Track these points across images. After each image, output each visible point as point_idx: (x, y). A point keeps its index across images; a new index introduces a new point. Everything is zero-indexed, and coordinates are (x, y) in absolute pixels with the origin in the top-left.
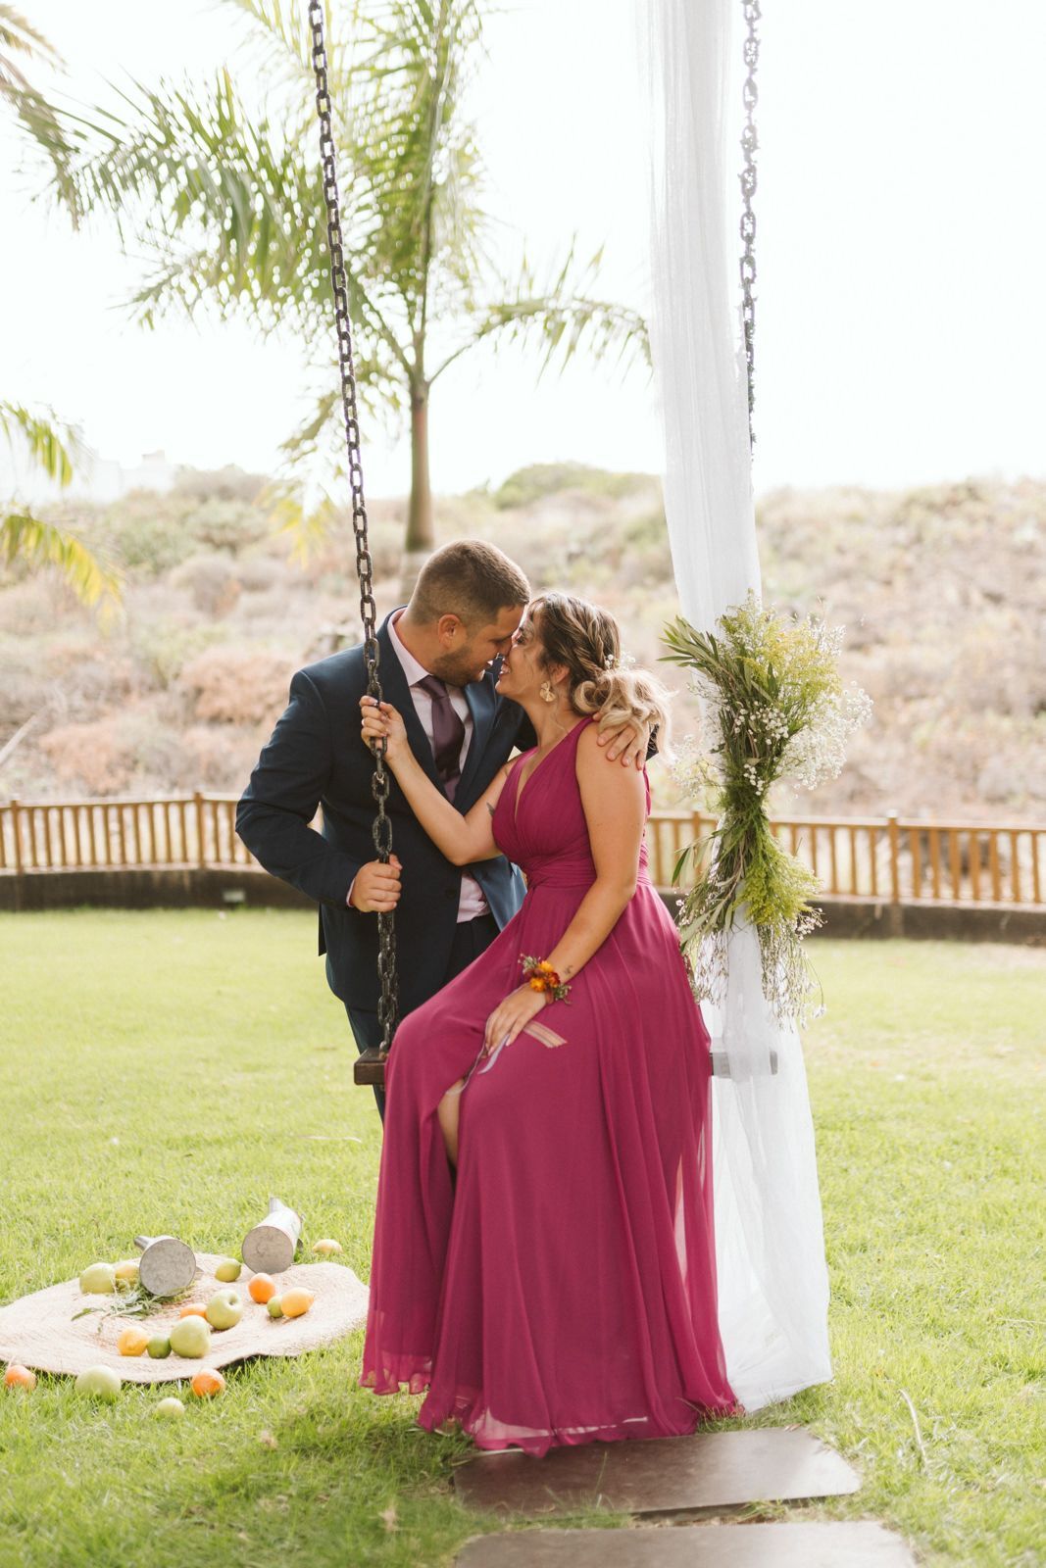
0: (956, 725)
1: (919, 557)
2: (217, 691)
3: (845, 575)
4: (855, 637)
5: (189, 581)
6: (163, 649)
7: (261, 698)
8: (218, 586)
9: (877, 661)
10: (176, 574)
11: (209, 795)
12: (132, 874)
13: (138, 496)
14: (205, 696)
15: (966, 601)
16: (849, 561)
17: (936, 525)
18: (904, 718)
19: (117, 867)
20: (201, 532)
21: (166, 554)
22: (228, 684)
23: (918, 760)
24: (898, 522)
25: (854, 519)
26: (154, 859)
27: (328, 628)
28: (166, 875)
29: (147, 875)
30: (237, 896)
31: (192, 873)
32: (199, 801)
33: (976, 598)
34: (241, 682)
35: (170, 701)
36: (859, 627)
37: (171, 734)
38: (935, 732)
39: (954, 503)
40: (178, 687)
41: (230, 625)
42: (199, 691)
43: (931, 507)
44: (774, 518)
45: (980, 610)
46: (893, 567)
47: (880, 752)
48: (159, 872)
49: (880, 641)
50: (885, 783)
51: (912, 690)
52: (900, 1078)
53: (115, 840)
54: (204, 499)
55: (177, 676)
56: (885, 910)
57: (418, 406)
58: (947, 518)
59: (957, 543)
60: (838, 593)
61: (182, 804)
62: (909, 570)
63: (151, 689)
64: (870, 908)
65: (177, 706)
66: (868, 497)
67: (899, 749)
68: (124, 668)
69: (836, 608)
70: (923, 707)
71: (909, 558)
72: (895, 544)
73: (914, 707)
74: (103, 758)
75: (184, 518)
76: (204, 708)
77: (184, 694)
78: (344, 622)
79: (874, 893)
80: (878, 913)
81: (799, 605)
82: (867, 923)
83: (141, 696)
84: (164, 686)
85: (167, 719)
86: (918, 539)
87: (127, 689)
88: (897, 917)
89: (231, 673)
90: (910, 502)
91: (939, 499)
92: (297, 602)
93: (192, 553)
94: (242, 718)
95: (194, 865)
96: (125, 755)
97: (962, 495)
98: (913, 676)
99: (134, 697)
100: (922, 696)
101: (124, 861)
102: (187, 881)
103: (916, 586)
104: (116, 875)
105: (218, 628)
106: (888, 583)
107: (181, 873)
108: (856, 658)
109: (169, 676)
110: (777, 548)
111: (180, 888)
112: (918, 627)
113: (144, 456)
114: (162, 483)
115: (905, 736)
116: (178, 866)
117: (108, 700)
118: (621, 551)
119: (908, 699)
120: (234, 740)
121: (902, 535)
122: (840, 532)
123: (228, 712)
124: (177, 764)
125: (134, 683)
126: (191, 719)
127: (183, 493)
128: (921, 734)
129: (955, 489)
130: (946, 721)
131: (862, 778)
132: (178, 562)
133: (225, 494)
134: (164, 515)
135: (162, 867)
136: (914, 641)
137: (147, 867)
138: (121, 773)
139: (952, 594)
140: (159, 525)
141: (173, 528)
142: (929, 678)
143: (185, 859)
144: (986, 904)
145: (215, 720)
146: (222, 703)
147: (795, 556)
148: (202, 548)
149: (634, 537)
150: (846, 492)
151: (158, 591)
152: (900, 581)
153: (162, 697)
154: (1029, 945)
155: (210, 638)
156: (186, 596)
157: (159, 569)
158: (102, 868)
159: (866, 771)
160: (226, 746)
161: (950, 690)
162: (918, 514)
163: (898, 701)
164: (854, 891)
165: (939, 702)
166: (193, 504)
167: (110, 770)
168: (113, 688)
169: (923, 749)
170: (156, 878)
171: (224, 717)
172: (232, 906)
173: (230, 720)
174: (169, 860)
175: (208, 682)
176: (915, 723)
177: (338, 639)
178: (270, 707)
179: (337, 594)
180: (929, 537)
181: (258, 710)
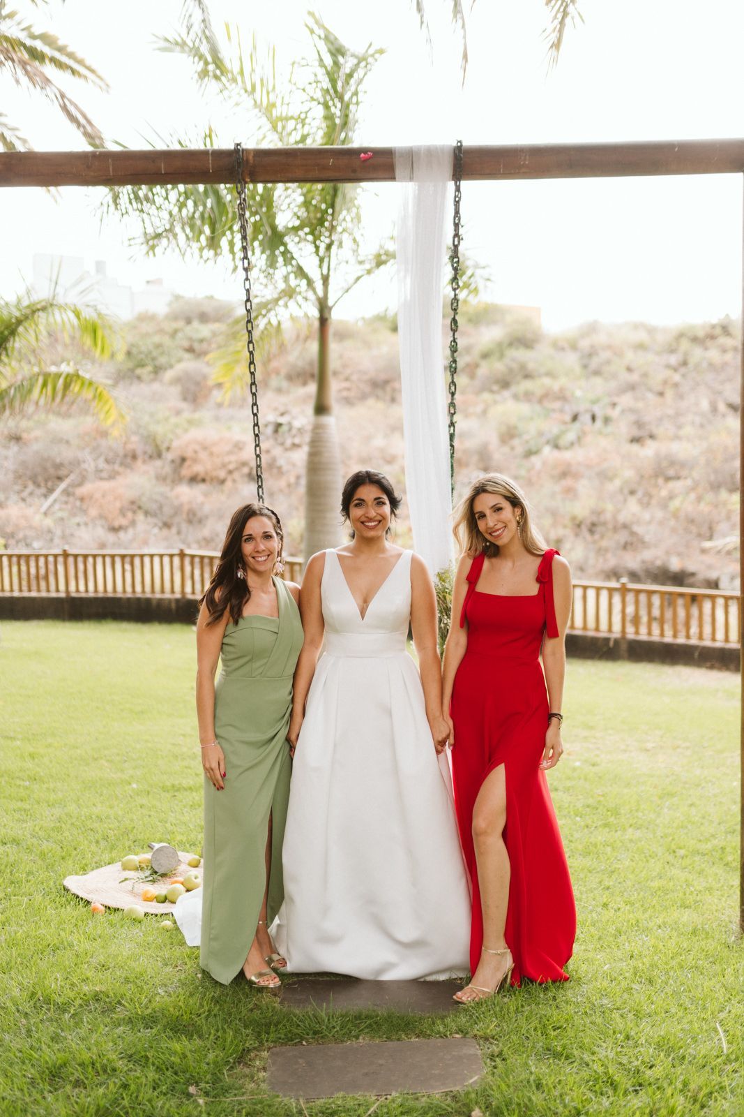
0: (699, 499)
1: (683, 376)
2: (195, 461)
3: (632, 387)
4: (636, 432)
5: (177, 380)
6: (160, 430)
7: (224, 466)
8: (198, 384)
9: (649, 451)
10: (169, 375)
11: (188, 552)
12: (139, 599)
13: (144, 318)
14: (187, 463)
15: (714, 409)
16: (634, 377)
17: (697, 354)
18: (664, 493)
19: (129, 595)
20: (186, 344)
21: (162, 360)
22: (203, 455)
23: (672, 523)
24: (672, 351)
25: (641, 347)
26: (153, 591)
27: (272, 418)
28: (160, 600)
29: (148, 601)
31: (177, 601)
32: (182, 555)
33: (722, 407)
34: (211, 454)
35: (163, 466)
36: (639, 424)
37: (164, 489)
38: (685, 504)
39: (712, 337)
40: (169, 456)
41: (205, 414)
42: (183, 460)
43: (695, 340)
44: (585, 344)
45: (724, 416)
46: (665, 382)
47: (646, 516)
48: (156, 599)
49: (652, 437)
50: (647, 539)
51: (671, 472)
53: (128, 575)
54: (189, 321)
55: (168, 449)
56: (616, 641)
58: (706, 349)
59: (711, 366)
60: (626, 400)
61: (171, 556)
62: (676, 385)
63: (151, 457)
64: (607, 640)
65: (168, 469)
66: (651, 331)
67: (659, 514)
68: (135, 443)
69: (623, 411)
70: (677, 486)
71: (677, 377)
72: (668, 366)
73: (671, 484)
74: (118, 504)
75: (174, 333)
76: (186, 472)
77: (173, 461)
78: (282, 414)
79: (610, 630)
80: (611, 644)
81: (598, 410)
82: (605, 650)
83: (144, 462)
84: (159, 455)
85: (161, 479)
86: (685, 363)
87: (134, 457)
88: (624, 647)
89: (205, 448)
90: (681, 336)
91: (701, 334)
93: (180, 360)
94: (212, 479)
95: (178, 596)
96: (133, 503)
97: (718, 331)
98: (672, 463)
99: (139, 462)
100: (678, 478)
101: (134, 591)
102: (173, 606)
103: (681, 397)
104: (129, 599)
105: (197, 415)
106: (661, 394)
107: (170, 601)
108: (635, 448)
109: (163, 447)
110: (585, 367)
111: (170, 610)
112: (679, 427)
113: (148, 282)
114: (160, 307)
115: (664, 505)
116: (168, 595)
117: (122, 464)
118: (477, 366)
119: (668, 479)
120: (206, 495)
121: (673, 360)
122: (630, 356)
123: (202, 475)
124: (167, 510)
125: (139, 452)
126: (177, 479)
127: (174, 317)
128: (675, 504)
129: (713, 327)
130: (693, 496)
131: (633, 534)
132: (171, 366)
133: (204, 318)
134: (161, 331)
135: (158, 596)
136: (677, 438)
137: (148, 595)
138: (130, 515)
139: (705, 405)
140: (157, 339)
141: (166, 341)
142: (683, 465)
143: (173, 591)
144: (681, 640)
145: (194, 480)
146: (198, 469)
147: (597, 373)
148: (187, 356)
149: (485, 356)
150: (637, 326)
151: (156, 386)
152: (669, 394)
153: (158, 463)
154: (707, 668)
155: (190, 422)
156: (176, 390)
157: (157, 370)
158: (119, 595)
159: (636, 528)
160: (200, 499)
161: (695, 474)
162: (685, 345)
163: (660, 481)
164: (597, 629)
165: (689, 482)
166: (180, 324)
167: (122, 512)
168: (126, 456)
169: (675, 515)
170: (154, 603)
171: (199, 478)
173: (204, 480)
174: (163, 591)
175: (189, 454)
176: (671, 497)
177: (279, 425)
178: (230, 472)
179: (279, 390)
180: (692, 361)
181: (222, 474)
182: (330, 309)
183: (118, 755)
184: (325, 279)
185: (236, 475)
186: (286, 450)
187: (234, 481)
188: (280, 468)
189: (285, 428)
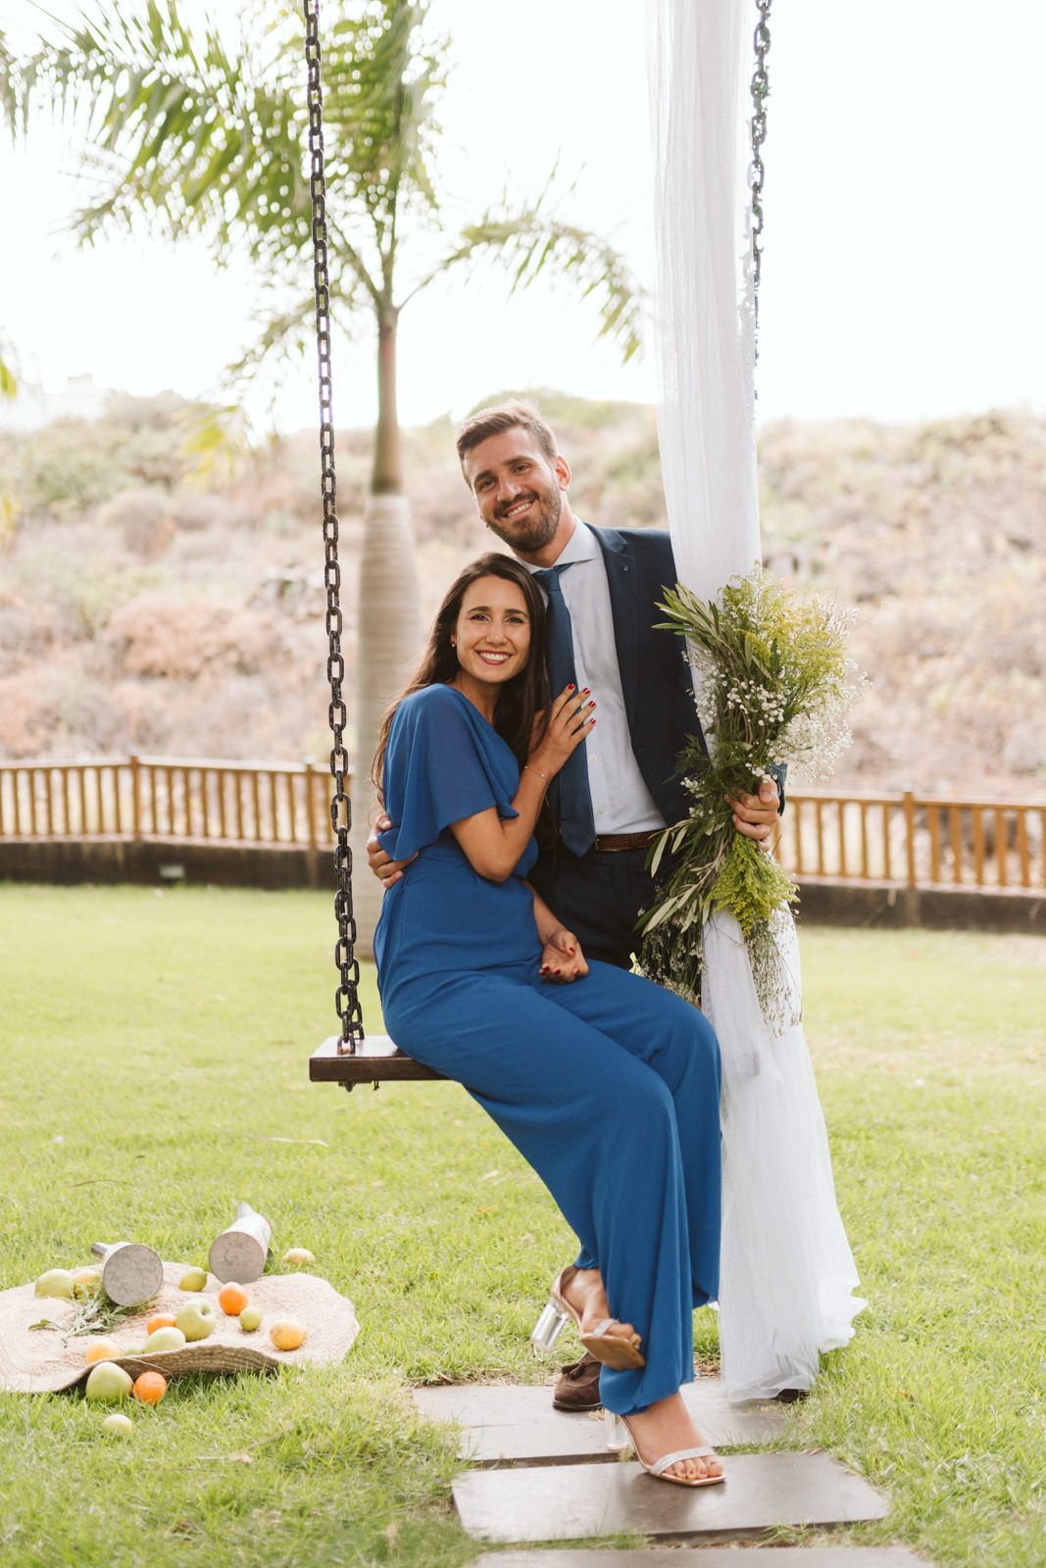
0: (978, 687)
1: (936, 498)
2: (149, 642)
3: (853, 517)
4: (863, 587)
5: (118, 520)
6: (90, 595)
7: (197, 649)
8: (151, 525)
9: (888, 615)
10: (104, 511)
11: (146, 759)
12: (59, 846)
13: (65, 424)
14: (135, 648)
15: (989, 549)
16: (857, 502)
17: (955, 462)
18: (919, 679)
19: (43, 838)
20: (131, 464)
21: (93, 489)
22: (162, 634)
23: (935, 726)
24: (913, 459)
25: (863, 455)
26: (84, 830)
27: (273, 573)
28: (97, 847)
29: (76, 847)
30: (175, 871)
31: (127, 846)
32: (135, 766)
33: (1001, 544)
34: (176, 632)
35: (97, 653)
36: (870, 575)
37: (96, 689)
38: (954, 695)
39: (976, 438)
40: (105, 637)
41: (164, 568)
42: (130, 642)
43: (950, 442)
45: (1005, 558)
46: (906, 508)
47: (892, 717)
48: (89, 844)
49: (891, 592)
50: (895, 753)
51: (929, 647)
52: (920, 1082)
53: (41, 807)
54: (136, 427)
55: (105, 624)
56: (900, 895)
57: (386, 334)
58: (968, 455)
59: (979, 482)
60: (844, 537)
61: (116, 769)
62: (925, 513)
63: (76, 639)
64: (882, 894)
65: (105, 657)
66: (879, 430)
67: (913, 714)
68: (46, 615)
69: (843, 554)
70: (941, 667)
71: (925, 500)
72: (908, 484)
73: (931, 666)
74: (22, 715)
75: (114, 448)
76: (134, 661)
77: (113, 645)
78: (291, 566)
79: (887, 876)
80: (892, 900)
81: (804, 554)
82: (879, 910)
83: (65, 646)
84: (90, 635)
85: (94, 673)
86: (935, 478)
87: (49, 639)
88: (913, 904)
89: (165, 621)
90: (926, 436)
91: (958, 433)
92: (239, 543)
93: (121, 488)
94: (177, 672)
95: (128, 837)
96: (46, 712)
97: (985, 428)
98: (929, 633)
99: (57, 648)
100: (940, 654)
101: (51, 831)
102: (120, 855)
103: (933, 530)
104: (42, 846)
105: (152, 571)
106: (901, 526)
107: (113, 846)
108: (865, 611)
109: (97, 622)
110: (776, 487)
111: (112, 863)
112: (935, 576)
113: (70, 379)
114: (90, 409)
115: (921, 702)
116: (111, 837)
117: (29, 651)
118: (601, 489)
119: (924, 658)
120: (167, 696)
121: (917, 473)
122: (847, 470)
123: (161, 665)
124: (104, 723)
125: (57, 632)
126: (120, 672)
127: (113, 421)
128: (937, 697)
129: (977, 422)
130: (967, 683)
131: (871, 746)
132: (107, 498)
133: (160, 422)
134: (92, 445)
135: (93, 838)
136: (931, 592)
137: (76, 838)
138: (42, 732)
139: (973, 541)
140: (87, 456)
141: (101, 460)
142: (947, 634)
143: (119, 830)
144: (1014, 890)
145: (147, 673)
146: (155, 655)
147: (797, 495)
148: (133, 482)
149: (615, 473)
150: (853, 424)
151: (85, 530)
152: (915, 526)
153: (88, 648)
155: (142, 583)
156: (115, 536)
157: (86, 505)
158: (26, 838)
159: (875, 737)
160: (159, 703)
161: (970, 648)
162: (933, 449)
163: (912, 660)
164: (865, 874)
165: (959, 661)
166: (124, 433)
167: (30, 728)
168: (34, 638)
169: (941, 713)
170: (86, 850)
171: (156, 670)
172: (170, 883)
173: (163, 674)
174: (101, 830)
175: (139, 631)
176: (931, 685)
177: (284, 585)
178: (208, 660)
179: (283, 534)
180: (947, 476)
181: (194, 663)
182: (396, 311)
183: (26, 1087)
184: (387, 263)
185: (218, 665)
186: (298, 623)
187: (214, 674)
188: (288, 653)
189: (294, 589)
